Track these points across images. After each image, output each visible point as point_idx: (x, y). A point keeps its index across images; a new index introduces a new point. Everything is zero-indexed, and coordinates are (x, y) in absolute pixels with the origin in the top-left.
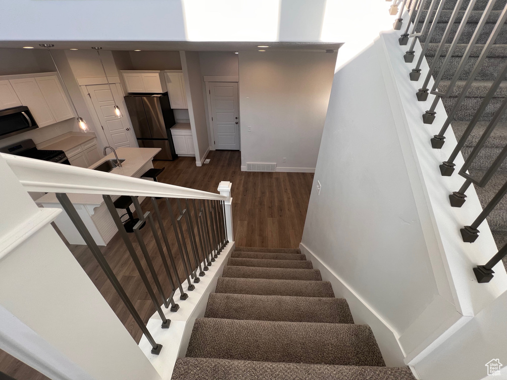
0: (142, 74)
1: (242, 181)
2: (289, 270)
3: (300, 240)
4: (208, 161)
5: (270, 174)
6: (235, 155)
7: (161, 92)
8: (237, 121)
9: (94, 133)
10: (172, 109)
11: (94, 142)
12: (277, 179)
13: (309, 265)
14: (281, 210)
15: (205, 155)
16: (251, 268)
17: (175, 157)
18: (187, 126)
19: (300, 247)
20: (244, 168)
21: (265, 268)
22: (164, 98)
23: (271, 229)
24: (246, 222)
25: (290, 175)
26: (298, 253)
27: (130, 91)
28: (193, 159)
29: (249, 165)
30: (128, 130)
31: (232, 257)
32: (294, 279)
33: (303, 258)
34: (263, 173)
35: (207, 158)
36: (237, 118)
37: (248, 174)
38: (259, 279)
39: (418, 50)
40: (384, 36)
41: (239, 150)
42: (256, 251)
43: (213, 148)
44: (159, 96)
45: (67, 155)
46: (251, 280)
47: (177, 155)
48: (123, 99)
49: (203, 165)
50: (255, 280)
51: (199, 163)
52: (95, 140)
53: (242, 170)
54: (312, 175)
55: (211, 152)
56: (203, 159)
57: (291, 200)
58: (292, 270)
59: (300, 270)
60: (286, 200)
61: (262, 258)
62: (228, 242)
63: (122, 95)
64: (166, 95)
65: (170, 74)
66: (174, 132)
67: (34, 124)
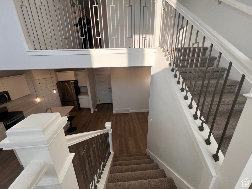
0: (66, 73)
1: (114, 119)
2: (143, 165)
3: (146, 147)
4: (97, 109)
5: (127, 114)
6: (110, 106)
7: (75, 80)
8: (110, 90)
10: (79, 87)
11: (39, 105)
12: (131, 116)
13: (152, 161)
14: (135, 132)
16: (125, 166)
17: (80, 109)
18: (87, 94)
19: (146, 152)
20: (114, 112)
21: (131, 166)
22: (76, 82)
23: (131, 143)
24: (118, 141)
25: (137, 113)
26: (146, 155)
27: (59, 80)
28: (89, 109)
29: (117, 111)
30: (57, 98)
31: (113, 161)
32: (146, 170)
33: (149, 157)
34: (124, 114)
35: (96, 108)
36: (110, 89)
37: (117, 115)
38: (130, 172)
39: (178, 73)
40: (166, 69)
41: (111, 103)
42: (125, 157)
43: (98, 103)
44: (74, 81)
45: (24, 113)
46: (125, 173)
48: (56, 84)
49: (94, 112)
50: (127, 173)
51: (92, 111)
53: (114, 113)
54: (147, 113)
55: (98, 105)
56: (94, 109)
57: (139, 127)
58: (144, 165)
59: (149, 164)
60: (136, 127)
61: (129, 160)
62: (110, 153)
63: (55, 82)
64: (76, 81)
65: (79, 72)
66: (80, 97)
67: (10, 99)
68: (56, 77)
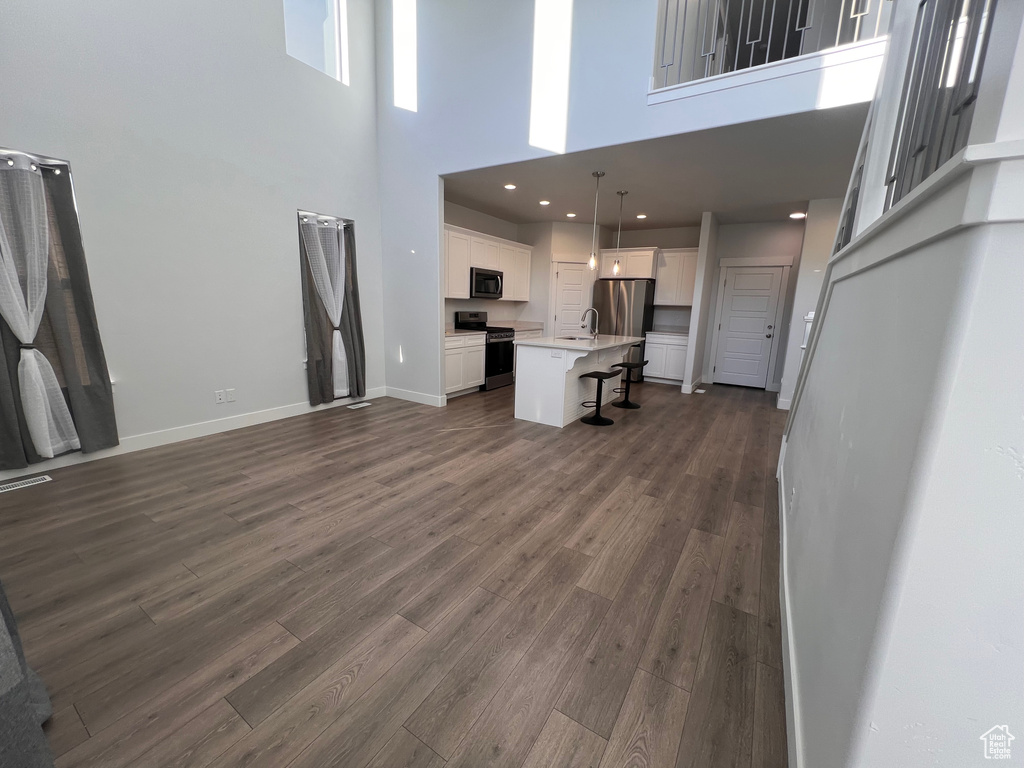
4: (701, 391)
7: (649, 277)
8: (769, 332)
9: (542, 324)
10: (655, 306)
15: (696, 386)
27: (603, 276)
30: (583, 327)
36: (770, 328)
41: (763, 389)
44: (645, 282)
45: (515, 336)
47: (644, 377)
49: (693, 392)
51: (687, 389)
52: (541, 332)
55: (703, 384)
63: (593, 279)
64: (653, 282)
66: (651, 337)
67: (501, 293)
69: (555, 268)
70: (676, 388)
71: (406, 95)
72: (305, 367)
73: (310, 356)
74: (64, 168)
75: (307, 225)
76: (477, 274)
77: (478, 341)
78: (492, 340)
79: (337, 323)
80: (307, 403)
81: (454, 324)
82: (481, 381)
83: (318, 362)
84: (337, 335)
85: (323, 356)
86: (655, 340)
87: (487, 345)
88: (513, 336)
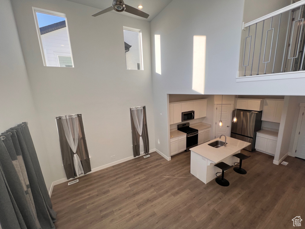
4: (286, 163)
7: (259, 111)
9: (211, 125)
10: (262, 121)
11: (210, 129)
15: (283, 158)
18: (272, 133)
22: (260, 114)
27: (238, 108)
35: (285, 160)
43: (292, 154)
44: (256, 112)
47: (255, 149)
48: (232, 112)
49: (280, 164)
51: (276, 162)
52: (210, 128)
55: (288, 157)
56: (281, 160)
63: (232, 109)
64: (261, 112)
65: (268, 101)
66: (259, 135)
67: (194, 117)
68: (235, 104)
69: (215, 106)
70: (272, 157)
71: (158, 70)
72: (132, 147)
73: (133, 145)
74: (81, 115)
75: (133, 110)
76: (184, 115)
77: (183, 137)
78: (188, 136)
79: (141, 135)
80: (133, 156)
81: (177, 129)
82: (185, 149)
83: (135, 146)
84: (141, 138)
85: (137, 144)
86: (261, 136)
87: (187, 137)
88: (198, 132)
